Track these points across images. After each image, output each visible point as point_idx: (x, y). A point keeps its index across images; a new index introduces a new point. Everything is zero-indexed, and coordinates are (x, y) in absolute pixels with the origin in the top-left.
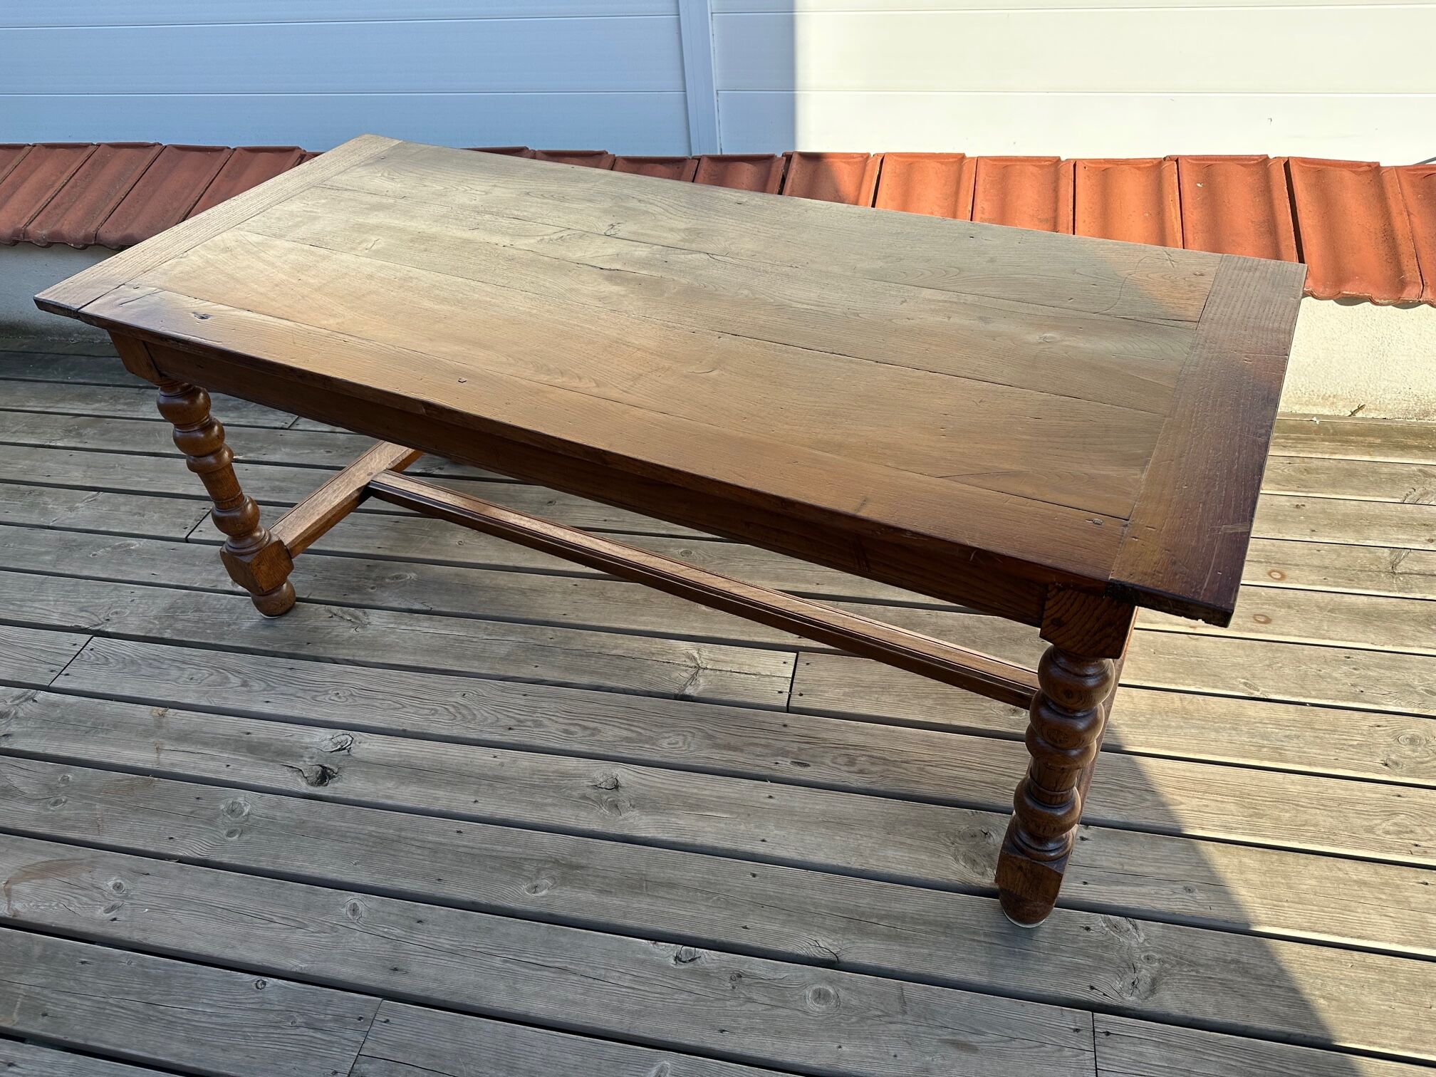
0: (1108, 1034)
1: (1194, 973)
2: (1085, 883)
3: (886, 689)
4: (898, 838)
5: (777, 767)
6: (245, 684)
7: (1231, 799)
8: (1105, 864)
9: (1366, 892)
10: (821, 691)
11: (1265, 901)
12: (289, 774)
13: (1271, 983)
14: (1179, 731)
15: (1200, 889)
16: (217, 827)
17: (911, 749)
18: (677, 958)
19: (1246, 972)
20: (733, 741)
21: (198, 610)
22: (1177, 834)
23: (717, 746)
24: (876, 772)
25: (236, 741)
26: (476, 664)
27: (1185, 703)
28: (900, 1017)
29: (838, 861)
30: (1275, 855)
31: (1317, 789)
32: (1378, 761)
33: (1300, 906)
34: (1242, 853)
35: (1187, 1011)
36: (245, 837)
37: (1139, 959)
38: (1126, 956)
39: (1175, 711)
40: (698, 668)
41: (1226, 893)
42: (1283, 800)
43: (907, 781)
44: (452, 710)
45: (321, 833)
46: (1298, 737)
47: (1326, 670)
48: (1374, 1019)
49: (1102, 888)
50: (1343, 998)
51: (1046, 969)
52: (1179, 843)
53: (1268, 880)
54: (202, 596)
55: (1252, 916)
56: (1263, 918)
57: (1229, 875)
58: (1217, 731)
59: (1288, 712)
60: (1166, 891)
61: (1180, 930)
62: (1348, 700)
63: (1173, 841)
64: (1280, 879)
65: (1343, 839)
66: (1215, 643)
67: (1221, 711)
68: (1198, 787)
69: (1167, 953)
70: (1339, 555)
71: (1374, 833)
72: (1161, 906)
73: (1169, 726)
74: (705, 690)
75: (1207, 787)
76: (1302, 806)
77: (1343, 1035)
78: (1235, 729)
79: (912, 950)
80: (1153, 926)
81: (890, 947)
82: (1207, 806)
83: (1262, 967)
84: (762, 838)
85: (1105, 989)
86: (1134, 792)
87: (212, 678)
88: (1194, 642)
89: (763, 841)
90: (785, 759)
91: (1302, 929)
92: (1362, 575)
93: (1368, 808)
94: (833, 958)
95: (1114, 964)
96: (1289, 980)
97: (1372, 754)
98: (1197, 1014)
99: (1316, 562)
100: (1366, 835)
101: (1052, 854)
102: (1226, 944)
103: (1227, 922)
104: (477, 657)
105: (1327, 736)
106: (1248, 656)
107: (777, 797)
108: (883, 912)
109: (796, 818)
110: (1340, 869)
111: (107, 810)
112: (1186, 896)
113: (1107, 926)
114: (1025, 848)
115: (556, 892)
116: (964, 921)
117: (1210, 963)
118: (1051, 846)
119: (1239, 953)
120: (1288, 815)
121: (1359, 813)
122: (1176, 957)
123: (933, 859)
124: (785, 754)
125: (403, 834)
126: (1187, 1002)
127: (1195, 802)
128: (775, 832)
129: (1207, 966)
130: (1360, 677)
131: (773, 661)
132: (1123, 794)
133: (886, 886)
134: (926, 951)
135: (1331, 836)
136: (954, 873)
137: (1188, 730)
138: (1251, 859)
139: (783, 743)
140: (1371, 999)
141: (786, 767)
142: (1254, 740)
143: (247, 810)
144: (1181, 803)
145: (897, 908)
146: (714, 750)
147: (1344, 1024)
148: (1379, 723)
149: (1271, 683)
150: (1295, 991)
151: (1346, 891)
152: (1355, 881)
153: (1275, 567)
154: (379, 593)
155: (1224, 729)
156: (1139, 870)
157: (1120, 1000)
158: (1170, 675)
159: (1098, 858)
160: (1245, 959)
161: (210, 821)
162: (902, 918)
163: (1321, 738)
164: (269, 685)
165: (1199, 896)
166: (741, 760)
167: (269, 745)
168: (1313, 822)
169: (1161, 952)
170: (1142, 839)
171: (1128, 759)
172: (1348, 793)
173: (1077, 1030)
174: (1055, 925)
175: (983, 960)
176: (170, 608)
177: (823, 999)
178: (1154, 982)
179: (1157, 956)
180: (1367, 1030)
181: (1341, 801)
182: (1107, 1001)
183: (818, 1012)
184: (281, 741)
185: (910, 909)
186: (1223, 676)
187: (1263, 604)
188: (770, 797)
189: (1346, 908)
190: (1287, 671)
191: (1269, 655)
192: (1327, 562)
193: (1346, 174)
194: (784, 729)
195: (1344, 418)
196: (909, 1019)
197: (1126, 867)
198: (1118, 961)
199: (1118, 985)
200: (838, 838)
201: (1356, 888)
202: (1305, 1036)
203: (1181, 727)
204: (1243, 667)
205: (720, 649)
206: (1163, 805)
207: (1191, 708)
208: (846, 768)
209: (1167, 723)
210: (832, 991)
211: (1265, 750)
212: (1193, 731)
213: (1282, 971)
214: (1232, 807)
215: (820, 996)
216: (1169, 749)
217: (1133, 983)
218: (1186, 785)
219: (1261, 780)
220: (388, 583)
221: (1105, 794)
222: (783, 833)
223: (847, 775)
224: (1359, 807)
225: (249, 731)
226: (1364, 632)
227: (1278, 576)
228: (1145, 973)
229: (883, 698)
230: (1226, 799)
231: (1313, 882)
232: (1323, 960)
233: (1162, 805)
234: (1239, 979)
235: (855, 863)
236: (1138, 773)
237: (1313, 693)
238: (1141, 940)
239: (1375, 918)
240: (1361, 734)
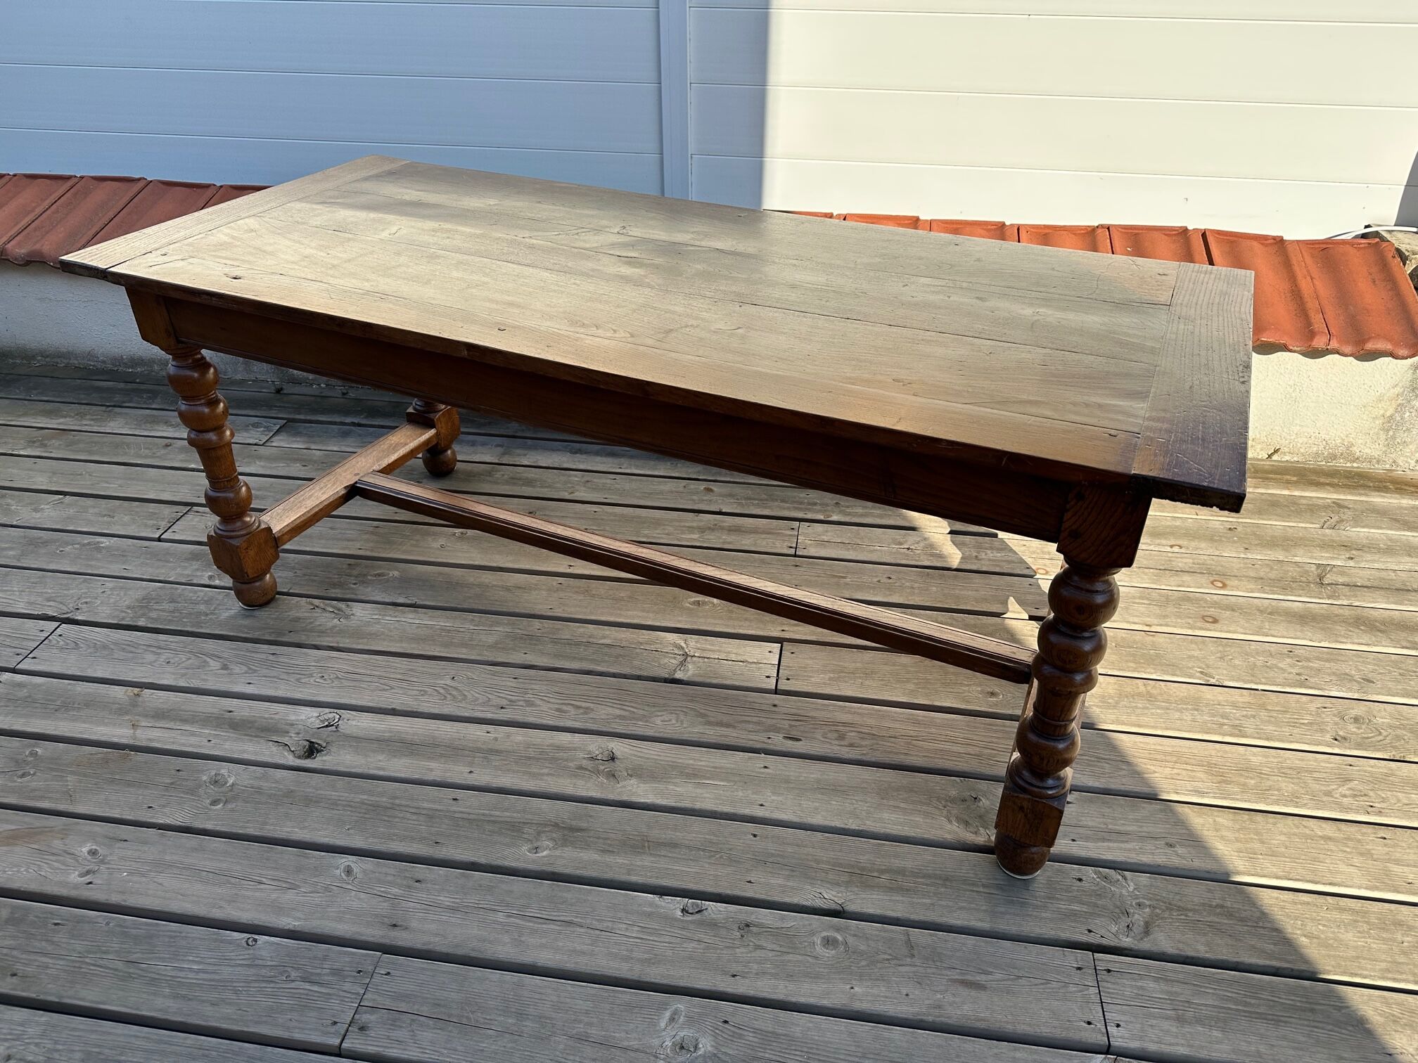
0: (1109, 971)
1: (1183, 917)
2: (1074, 840)
3: (868, 674)
4: (891, 803)
5: (770, 741)
6: (225, 667)
7: (1199, 768)
8: (1090, 824)
9: (1331, 846)
10: (807, 676)
11: (1241, 854)
12: (274, 749)
13: (1255, 925)
14: (1146, 711)
15: (1182, 845)
16: (200, 796)
17: (897, 726)
18: (683, 910)
19: (1231, 915)
20: (725, 719)
21: (172, 601)
22: (1153, 797)
23: (710, 723)
24: (866, 746)
25: (218, 718)
26: (464, 650)
27: (1149, 688)
28: (909, 959)
29: (837, 823)
30: (1246, 816)
31: (1276, 760)
32: (1328, 737)
33: (1274, 858)
34: (1216, 814)
35: (1180, 950)
36: (230, 806)
37: (1131, 905)
38: (1118, 903)
39: (1139, 695)
40: (686, 655)
41: (1205, 848)
42: (1247, 769)
43: (897, 753)
44: (442, 691)
45: (309, 801)
46: (1254, 717)
47: (1272, 661)
48: (1351, 953)
49: (1090, 845)
50: (1322, 936)
51: (1044, 915)
52: (1156, 806)
53: (1242, 836)
54: (177, 589)
55: (1231, 867)
56: (1241, 868)
57: (1206, 833)
58: (1180, 711)
59: (1242, 695)
60: (1149, 846)
61: (1165, 880)
62: (1295, 686)
63: (1151, 804)
64: (1252, 836)
65: (1305, 802)
66: (1170, 638)
67: (1182, 694)
68: (1168, 758)
69: (1157, 900)
70: (1272, 569)
71: (1332, 796)
72: (1146, 859)
73: (1136, 707)
74: (693, 675)
75: (1178, 758)
76: (1265, 774)
77: (1327, 968)
78: (1197, 710)
79: (915, 900)
80: (1139, 876)
81: (893, 898)
82: (1179, 774)
83: (1245, 911)
84: (760, 803)
85: (1103, 932)
86: (1110, 762)
87: (190, 661)
88: (1151, 638)
89: (762, 805)
90: (778, 734)
91: (1278, 878)
92: (1294, 585)
93: (1324, 775)
94: (839, 908)
95: (1108, 910)
96: (1272, 921)
97: (1322, 731)
98: (1191, 953)
99: (1252, 574)
100: (1325, 799)
102: (1210, 891)
103: (1208, 872)
104: (464, 645)
105: (1280, 716)
106: (1200, 650)
107: (771, 767)
108: (884, 867)
109: (792, 786)
110: (1305, 827)
111: (81, 782)
112: (1169, 851)
113: (1098, 877)
115: (558, 853)
116: (962, 875)
117: (1197, 907)
119: (1223, 899)
120: (1253, 782)
121: (1316, 779)
122: (1165, 903)
123: (928, 821)
124: (777, 730)
125: (397, 802)
126: (1179, 942)
127: (1168, 771)
128: (773, 798)
129: (1194, 911)
130: (1303, 667)
131: (759, 650)
132: (1099, 764)
133: (884, 844)
134: (928, 901)
135: (1294, 799)
137: (1154, 711)
138: (1224, 819)
139: (774, 721)
140: (1349, 936)
141: (778, 742)
142: (1215, 719)
143: (231, 781)
144: (1155, 772)
145: (897, 863)
146: (707, 727)
147: (1327, 958)
148: (1326, 706)
149: (1225, 672)
150: (1277, 930)
151: (1313, 845)
152: (1320, 837)
153: (1216, 577)
154: (361, 588)
155: (1186, 709)
156: (1122, 828)
157: (1117, 941)
158: (1132, 665)
159: (1083, 819)
160: (1229, 904)
161: (192, 792)
162: (901, 872)
163: (1275, 718)
164: (250, 669)
165: (1180, 850)
166: (735, 735)
167: (252, 722)
168: (1277, 787)
169: (1150, 899)
170: (1122, 802)
171: (1102, 734)
172: (1305, 762)
173: (1079, 969)
174: (1048, 877)
175: (984, 908)
176: (144, 599)
177: (832, 945)
178: (1147, 925)
179: (1148, 903)
180: (1348, 963)
181: (1299, 770)
182: (1104, 942)
183: (828, 957)
184: (265, 719)
185: (909, 864)
186: (1181, 666)
187: (1209, 607)
188: (766, 767)
189: (1315, 860)
190: (1237, 662)
191: (1220, 648)
192: (1262, 574)
194: (774, 709)
195: (1263, 460)
196: (917, 961)
197: (1110, 827)
198: (1112, 907)
199: (1114, 928)
200: (834, 803)
201: (1322, 842)
202: (1292, 970)
203: (1147, 708)
204: (1198, 659)
205: (706, 640)
206: (1138, 773)
207: (1154, 692)
208: (837, 742)
209: (1134, 705)
210: (840, 938)
211: (1226, 727)
212: (1158, 711)
213: (1263, 914)
214: (1202, 775)
215: (828, 942)
216: (1139, 726)
217: (1128, 926)
218: (1158, 757)
219: (1226, 752)
220: (370, 580)
222: (780, 798)
223: (838, 748)
224: (1315, 775)
225: (231, 709)
226: (1302, 631)
227: (1220, 585)
228: (1139, 918)
229: (867, 683)
230: (1195, 768)
231: (1283, 838)
232: (1301, 904)
233: (1137, 774)
234: (1225, 921)
235: (853, 825)
236: (1113, 747)
237: (1263, 680)
238: (1131, 889)
239: (1343, 867)
240: (1310, 714)
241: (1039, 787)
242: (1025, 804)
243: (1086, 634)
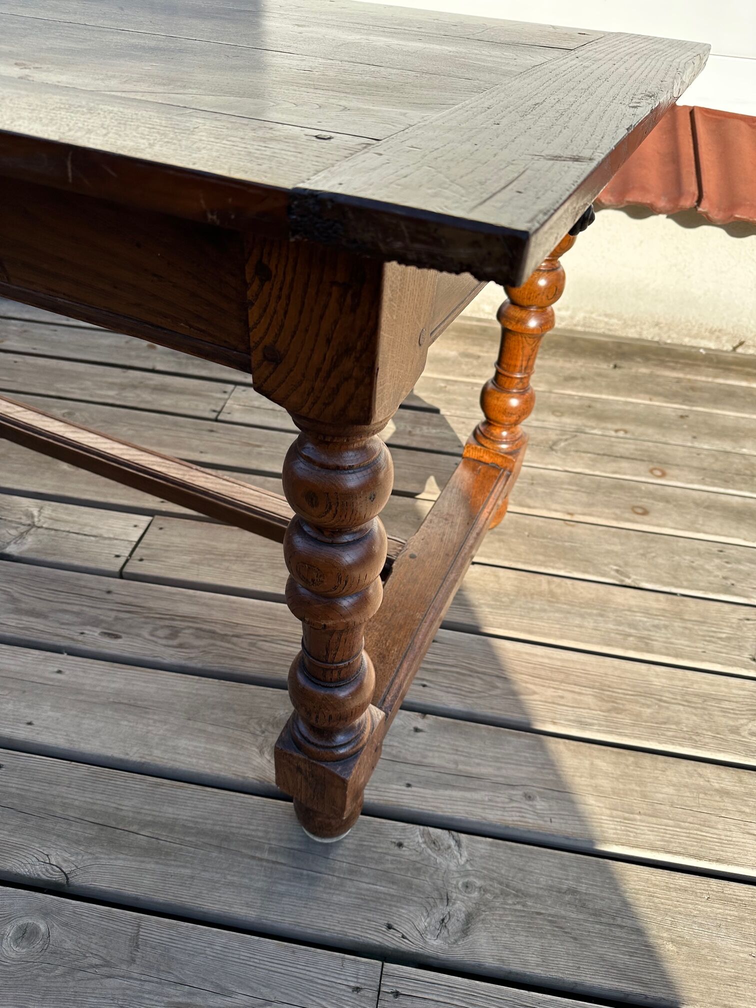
0: (397, 994)
1: (519, 907)
2: (409, 785)
3: (240, 557)
4: (199, 725)
5: (81, 638)
7: (589, 691)
8: (436, 761)
9: (728, 803)
10: (166, 557)
11: (615, 813)
13: (611, 921)
14: (543, 614)
15: (544, 797)
17: (248, 622)
19: (583, 906)
20: (40, 606)
22: (526, 728)
23: (18, 611)
24: (197, 647)
27: (553, 586)
28: (124, 967)
29: (115, 752)
30: (630, 756)
31: (682, 684)
32: (746, 657)
33: (654, 820)
34: (595, 753)
35: (503, 961)
37: (456, 887)
38: (440, 883)
39: (540, 594)
40: (32, 525)
41: (572, 802)
42: (647, 693)
43: (232, 658)
46: (666, 627)
47: (699, 562)
48: (729, 971)
49: (428, 792)
50: (695, 942)
51: (335, 899)
52: (526, 739)
53: (621, 786)
55: (597, 833)
56: (610, 834)
57: (577, 780)
58: (582, 616)
59: (658, 600)
60: (502, 797)
61: (511, 848)
62: (718, 592)
63: (519, 736)
64: (634, 786)
65: (707, 740)
66: (590, 530)
67: (589, 596)
68: (555, 676)
69: (492, 879)
70: (717, 459)
71: (739, 734)
72: (494, 816)
73: (533, 609)
74: (30, 550)
75: (564, 676)
76: (665, 702)
77: (693, 995)
78: (602, 616)
79: (171, 870)
80: (478, 842)
81: (143, 865)
82: (562, 697)
83: (602, 899)
84: (29, 720)
85: (405, 928)
86: (484, 677)
88: (569, 528)
89: (30, 724)
90: (95, 629)
91: (653, 849)
92: (737, 478)
93: (734, 706)
94: (61, 879)
95: (424, 893)
96: (634, 917)
97: (740, 648)
98: (515, 966)
99: (695, 464)
100: (731, 737)
101: (342, 751)
102: (564, 867)
103: (567, 838)
105: (696, 627)
106: (622, 544)
107: (67, 672)
108: (149, 818)
109: (81, 698)
110: (700, 775)
112: (524, 805)
113: (425, 842)
114: (303, 742)
116: (248, 832)
117: (540, 892)
118: (341, 739)
119: (578, 880)
120: (649, 711)
121: (724, 711)
122: (501, 883)
123: (234, 751)
124: (95, 622)
126: (506, 948)
127: (550, 692)
128: (50, 713)
129: (537, 897)
130: (731, 570)
131: (122, 523)
132: (471, 679)
133: (163, 785)
134: (188, 872)
135: (693, 736)
136: (254, 770)
137: (551, 614)
138: (604, 760)
139: (99, 612)
140: (728, 943)
141: (94, 639)
142: (621, 628)
144: (535, 693)
145: (169, 812)
146: (12, 616)
147: (695, 979)
148: (749, 617)
149: (644, 571)
150: (639, 932)
151: (706, 803)
152: (717, 790)
153: (657, 465)
155: (590, 615)
156: (475, 770)
157: (421, 944)
158: (541, 558)
159: (430, 754)
160: (583, 888)
162: (170, 826)
163: (690, 629)
165: (540, 804)
166: (41, 627)
168: (676, 720)
169: (484, 878)
170: (484, 733)
171: (484, 641)
172: (715, 688)
173: (357, 989)
174: (361, 840)
175: (259, 885)
177: (28, 939)
178: (470, 918)
179: (478, 883)
180: (723, 988)
181: (706, 697)
182: (405, 946)
183: (13, 960)
185: (184, 814)
186: (595, 562)
187: (642, 497)
188: (59, 672)
189: (705, 824)
190: (660, 560)
191: (645, 544)
192: (705, 465)
193: (743, 124)
194: (109, 597)
195: (726, 352)
196: (135, 971)
197: (461, 767)
198: (429, 889)
199: (423, 923)
200: (126, 723)
201: (718, 798)
202: (646, 997)
203: (545, 611)
204: (617, 554)
205: (66, 509)
206: (514, 693)
207: (558, 591)
208: (164, 642)
209: (531, 605)
210: (43, 927)
211: (631, 639)
212: (557, 615)
213: (626, 904)
214: (590, 700)
215: (26, 934)
216: (530, 632)
217: (443, 920)
218: (543, 673)
219: (625, 671)
221: (452, 678)
222: (58, 715)
223: (163, 649)
224: (725, 705)
226: (737, 529)
227: (658, 473)
228: (460, 907)
229: (235, 567)
230: (584, 690)
231: (671, 790)
232: (676, 890)
233: (513, 695)
234: (574, 916)
235: (135, 755)
236: (492, 657)
237: (685, 584)
238: (462, 861)
239: (737, 836)
240: (731, 627)
241: (316, 745)
242: (303, 766)
243: (348, 538)
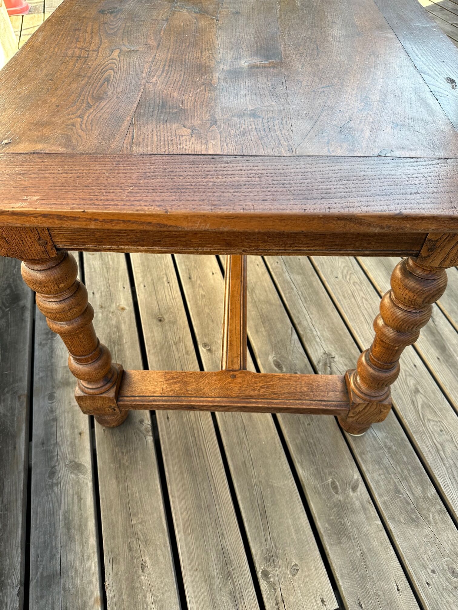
6: (417, 391)
21: (397, 491)
25: (447, 361)
87: (430, 417)
164: (406, 375)
167: (434, 342)
176: (413, 520)
184: (427, 338)
220: (287, 368)
225: (437, 360)
